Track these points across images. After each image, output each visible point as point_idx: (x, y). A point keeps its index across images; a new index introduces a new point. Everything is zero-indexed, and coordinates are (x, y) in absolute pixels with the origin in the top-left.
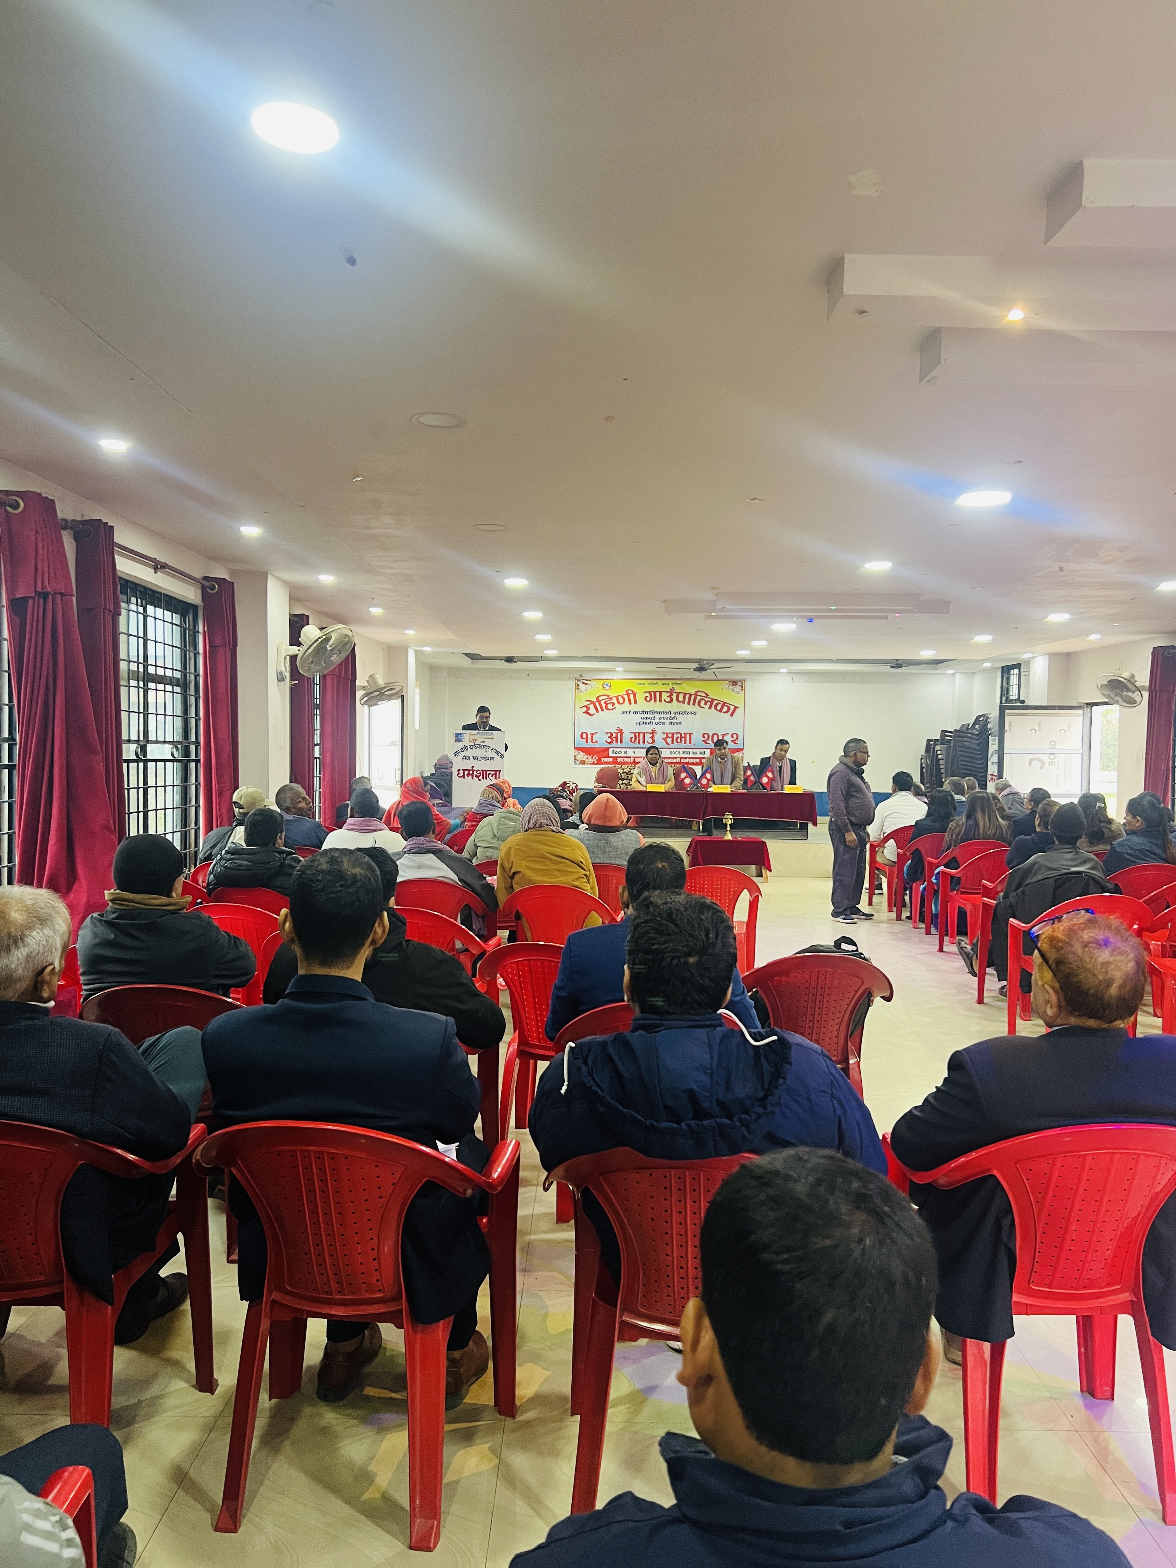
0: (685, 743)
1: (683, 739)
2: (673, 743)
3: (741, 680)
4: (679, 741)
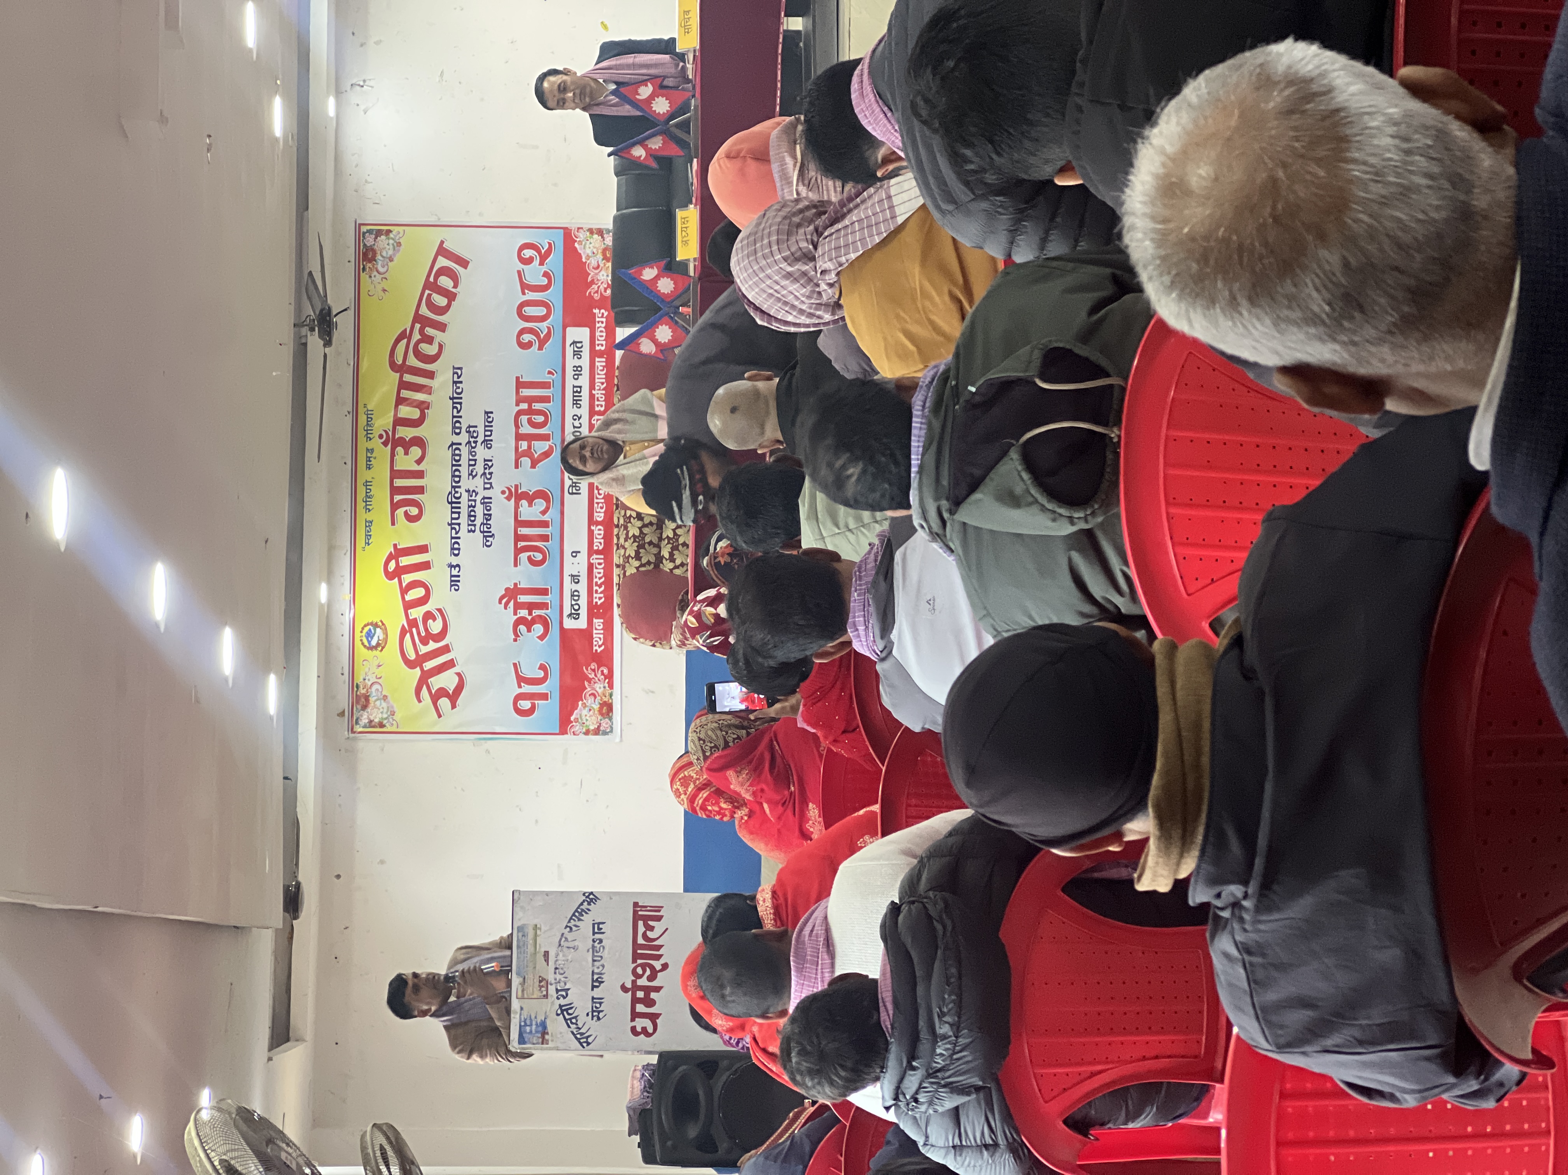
0: (546, 399)
1: (537, 406)
2: (545, 438)
3: (360, 236)
4: (540, 419)
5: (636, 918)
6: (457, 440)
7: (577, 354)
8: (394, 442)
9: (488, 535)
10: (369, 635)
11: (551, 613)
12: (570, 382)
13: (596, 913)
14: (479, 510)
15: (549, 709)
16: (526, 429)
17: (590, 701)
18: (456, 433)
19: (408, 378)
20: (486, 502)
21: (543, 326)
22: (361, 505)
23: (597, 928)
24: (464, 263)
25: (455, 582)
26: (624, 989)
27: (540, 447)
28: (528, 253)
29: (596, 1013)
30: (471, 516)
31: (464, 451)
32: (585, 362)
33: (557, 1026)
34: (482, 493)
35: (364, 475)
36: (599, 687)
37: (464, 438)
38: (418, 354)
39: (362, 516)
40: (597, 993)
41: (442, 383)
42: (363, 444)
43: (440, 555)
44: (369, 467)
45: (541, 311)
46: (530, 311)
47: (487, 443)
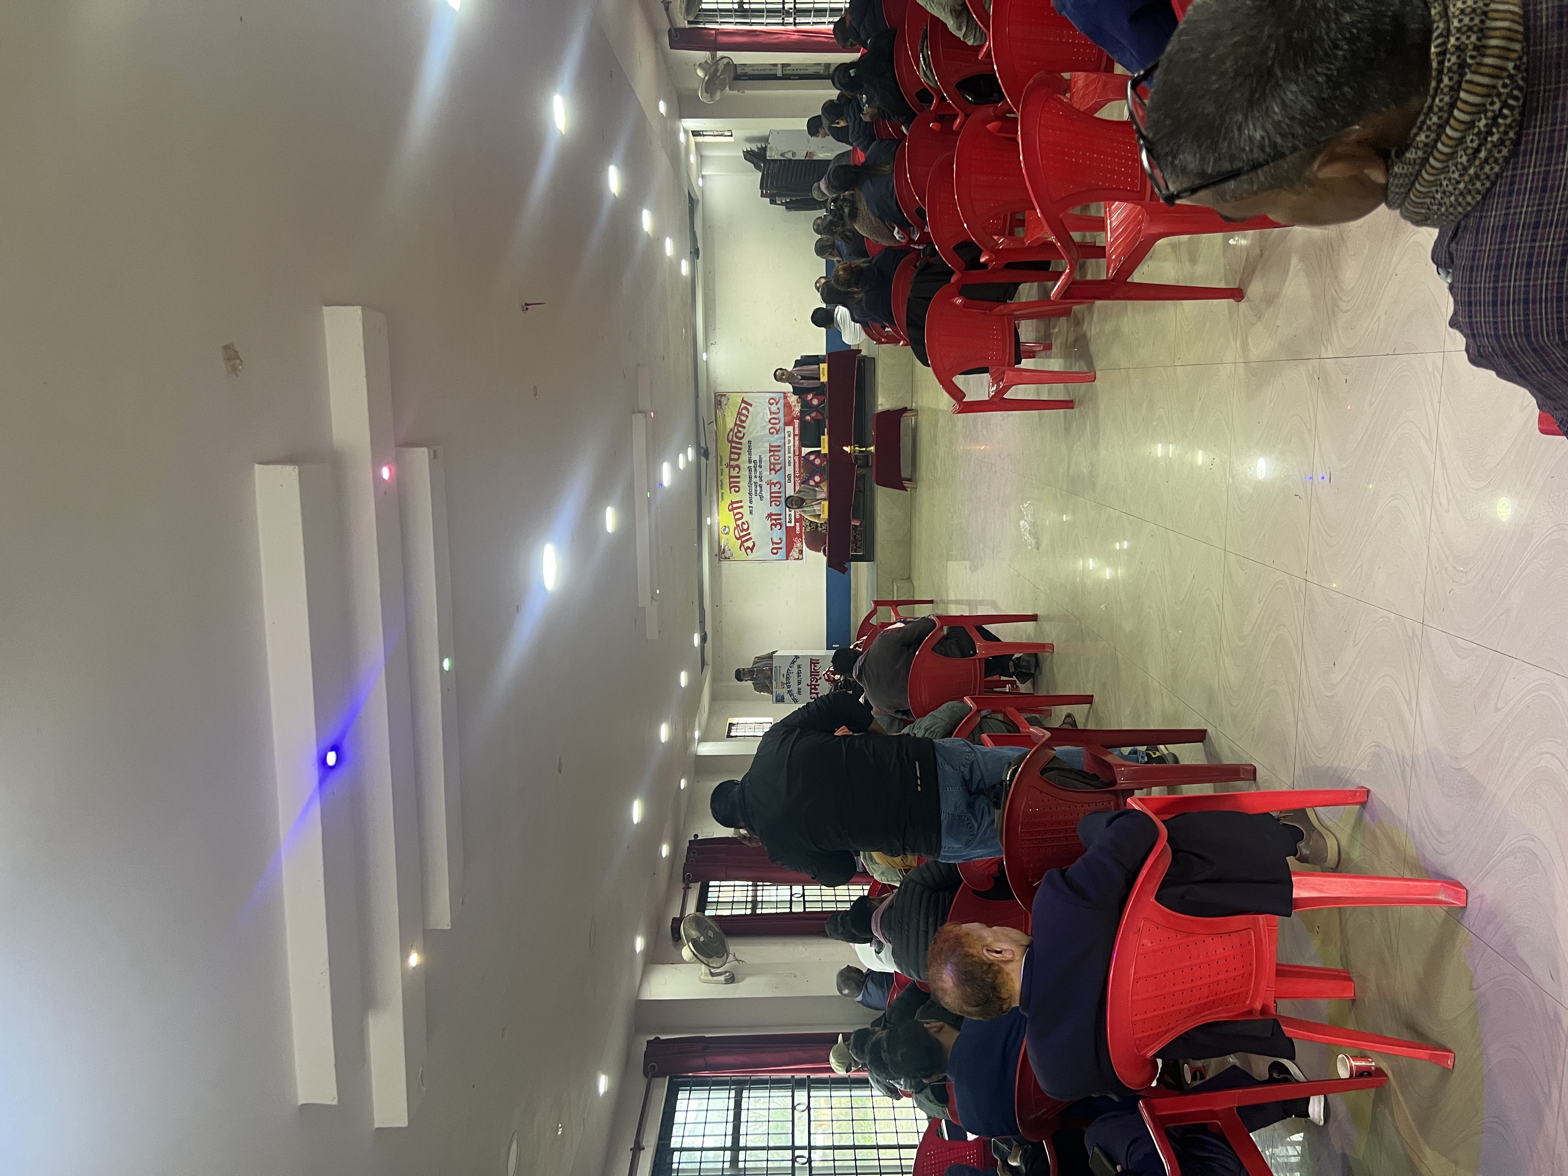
0: (779, 451)
1: (776, 454)
2: (780, 464)
3: (716, 396)
4: (777, 458)
5: (811, 663)
6: (750, 465)
7: (789, 436)
8: (730, 466)
9: (761, 498)
10: (724, 530)
11: (783, 521)
12: (787, 445)
13: (798, 662)
14: (758, 489)
15: (783, 552)
16: (773, 461)
17: (796, 549)
18: (750, 462)
19: (733, 445)
20: (761, 486)
21: (777, 427)
22: (720, 487)
23: (799, 667)
24: (751, 405)
25: (751, 513)
26: (808, 685)
27: (777, 467)
28: (772, 401)
29: (799, 692)
30: (756, 491)
31: (753, 469)
32: (792, 438)
33: (787, 696)
34: (759, 483)
35: (720, 478)
36: (798, 545)
37: (752, 465)
38: (737, 437)
39: (720, 491)
40: (799, 686)
41: (745, 447)
42: (720, 467)
43: (746, 504)
44: (722, 475)
45: (777, 421)
46: (773, 421)
47: (760, 467)
